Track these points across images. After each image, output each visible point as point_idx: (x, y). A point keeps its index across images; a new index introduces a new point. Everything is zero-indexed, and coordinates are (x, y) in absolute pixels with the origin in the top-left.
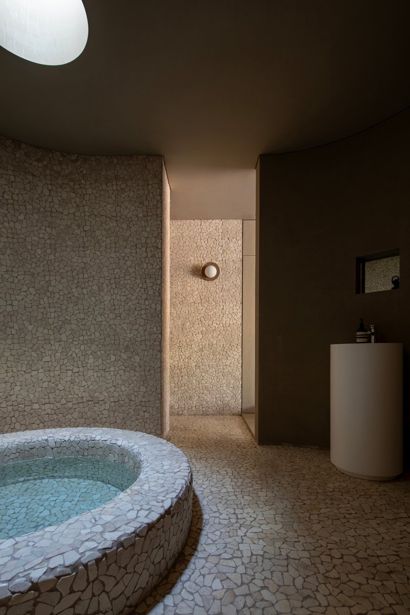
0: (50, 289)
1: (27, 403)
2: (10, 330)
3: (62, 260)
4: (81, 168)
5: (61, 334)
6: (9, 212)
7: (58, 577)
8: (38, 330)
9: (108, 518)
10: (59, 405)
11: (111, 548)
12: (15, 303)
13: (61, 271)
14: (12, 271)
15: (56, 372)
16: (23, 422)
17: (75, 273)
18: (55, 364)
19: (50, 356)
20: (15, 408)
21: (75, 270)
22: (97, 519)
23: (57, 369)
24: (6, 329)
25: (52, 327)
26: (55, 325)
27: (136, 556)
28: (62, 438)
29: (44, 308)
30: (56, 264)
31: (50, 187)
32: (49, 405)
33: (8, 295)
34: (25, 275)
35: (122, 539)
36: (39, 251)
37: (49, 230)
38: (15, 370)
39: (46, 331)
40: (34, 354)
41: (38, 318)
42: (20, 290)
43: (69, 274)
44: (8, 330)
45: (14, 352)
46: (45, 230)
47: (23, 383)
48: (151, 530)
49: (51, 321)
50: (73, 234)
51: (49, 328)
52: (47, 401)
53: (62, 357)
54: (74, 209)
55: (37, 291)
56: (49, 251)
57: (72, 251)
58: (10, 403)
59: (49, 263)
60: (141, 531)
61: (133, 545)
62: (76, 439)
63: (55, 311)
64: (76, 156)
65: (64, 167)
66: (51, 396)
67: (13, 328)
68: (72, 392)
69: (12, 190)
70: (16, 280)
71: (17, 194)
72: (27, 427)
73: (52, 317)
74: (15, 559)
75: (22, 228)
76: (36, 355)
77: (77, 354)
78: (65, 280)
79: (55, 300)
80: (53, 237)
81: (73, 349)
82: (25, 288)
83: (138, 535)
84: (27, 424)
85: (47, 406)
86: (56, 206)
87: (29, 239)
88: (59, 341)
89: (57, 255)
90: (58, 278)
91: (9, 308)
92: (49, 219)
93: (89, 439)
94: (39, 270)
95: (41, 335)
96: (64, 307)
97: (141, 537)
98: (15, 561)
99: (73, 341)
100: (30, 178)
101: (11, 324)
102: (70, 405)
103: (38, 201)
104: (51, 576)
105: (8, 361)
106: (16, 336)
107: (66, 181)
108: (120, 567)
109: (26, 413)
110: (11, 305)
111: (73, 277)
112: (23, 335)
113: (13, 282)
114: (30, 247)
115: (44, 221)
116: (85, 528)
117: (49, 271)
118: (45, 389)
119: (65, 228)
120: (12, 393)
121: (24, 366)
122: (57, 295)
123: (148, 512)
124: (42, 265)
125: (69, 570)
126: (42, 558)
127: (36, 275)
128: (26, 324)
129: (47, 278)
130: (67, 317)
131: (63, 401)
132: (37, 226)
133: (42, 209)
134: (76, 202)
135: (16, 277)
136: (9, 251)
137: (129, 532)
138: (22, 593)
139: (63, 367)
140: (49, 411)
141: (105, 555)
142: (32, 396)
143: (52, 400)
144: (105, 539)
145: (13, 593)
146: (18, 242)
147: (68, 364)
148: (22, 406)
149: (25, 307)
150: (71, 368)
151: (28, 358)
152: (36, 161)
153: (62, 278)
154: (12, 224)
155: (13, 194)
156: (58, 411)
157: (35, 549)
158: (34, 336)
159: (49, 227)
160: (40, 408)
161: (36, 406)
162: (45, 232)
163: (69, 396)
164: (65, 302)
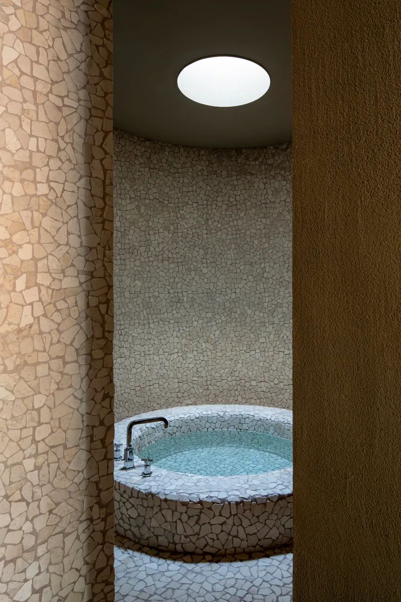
0: (265, 275)
1: (247, 379)
2: (234, 315)
3: (275, 246)
4: (291, 154)
5: (274, 317)
6: (233, 213)
7: (213, 503)
8: (256, 314)
9: (256, 482)
10: (272, 384)
11: (247, 499)
12: (238, 291)
13: (274, 257)
14: (236, 263)
15: (270, 353)
16: (244, 396)
17: (286, 258)
18: (269, 345)
19: (265, 338)
20: (238, 383)
21: (286, 254)
22: (249, 481)
23: (270, 350)
24: (231, 314)
25: (267, 310)
26: (269, 308)
27: (266, 514)
28: (265, 416)
29: (260, 293)
30: (270, 251)
31: (265, 181)
32: (264, 383)
33: (233, 284)
34: (245, 265)
35: (257, 497)
36: (256, 242)
37: (264, 221)
38: (237, 349)
39: (262, 314)
40: (252, 336)
41: (256, 303)
42: (242, 278)
43: (281, 259)
44: (233, 314)
45: (237, 334)
46: (261, 221)
47: (244, 362)
48: (281, 500)
49: (265, 305)
50: (284, 220)
51: (264, 311)
52: (263, 379)
53: (276, 339)
54: (285, 196)
55: (255, 279)
56: (264, 240)
57: (283, 236)
58: (234, 378)
59: (264, 251)
60: (272, 497)
61: (265, 504)
62: (276, 420)
63: (269, 296)
64: (286, 144)
65: (277, 158)
66: (266, 375)
67: (236, 312)
68: (284, 373)
69: (235, 192)
70: (239, 271)
71: (239, 195)
72: (247, 401)
73: (267, 301)
74: (197, 486)
75: (243, 223)
76: (253, 337)
77: (287, 337)
78: (278, 265)
79: (269, 285)
80: (267, 227)
81: (284, 331)
82: (245, 277)
83: (269, 499)
84: (247, 398)
85: (263, 384)
86: (270, 197)
87: (248, 233)
88: (273, 324)
89: (271, 242)
90: (272, 264)
91: (233, 296)
92: (264, 210)
93: (286, 422)
94: (256, 259)
95: (257, 318)
96: (277, 291)
97: (271, 501)
98: (196, 487)
99: (284, 323)
100: (249, 177)
101: (235, 309)
102: (281, 385)
103: (255, 197)
104: (209, 500)
105: (232, 341)
106: (239, 320)
107: (278, 171)
108: (253, 515)
109: (246, 389)
110: (235, 292)
111: (284, 261)
112: (243, 319)
113: (236, 273)
114: (249, 240)
115: (260, 213)
116: (239, 483)
117: (264, 259)
118: (261, 368)
119: (278, 216)
120: (235, 370)
121: (245, 346)
122: (271, 281)
123: (285, 487)
124: (258, 254)
125: (219, 501)
126: (208, 490)
127: (254, 264)
128: (247, 308)
129: (263, 265)
130: (280, 301)
131: (276, 381)
132: (254, 219)
133: (258, 203)
134: (286, 189)
135: (239, 268)
136: (233, 246)
137: (263, 494)
138: (194, 503)
139: (275, 348)
140: (264, 389)
141: (242, 502)
142: (250, 373)
143: (267, 379)
144: (246, 493)
145: (190, 501)
146: (240, 237)
147: (280, 346)
148: (243, 381)
149: (245, 294)
150: (282, 349)
151: (248, 339)
152: (253, 160)
153: (275, 264)
154: (235, 222)
155: (236, 196)
156: (271, 390)
157: (208, 485)
158: (252, 319)
159: (264, 218)
160: (257, 385)
161: (254, 383)
162: (261, 223)
163: (282, 377)
164: (278, 287)
